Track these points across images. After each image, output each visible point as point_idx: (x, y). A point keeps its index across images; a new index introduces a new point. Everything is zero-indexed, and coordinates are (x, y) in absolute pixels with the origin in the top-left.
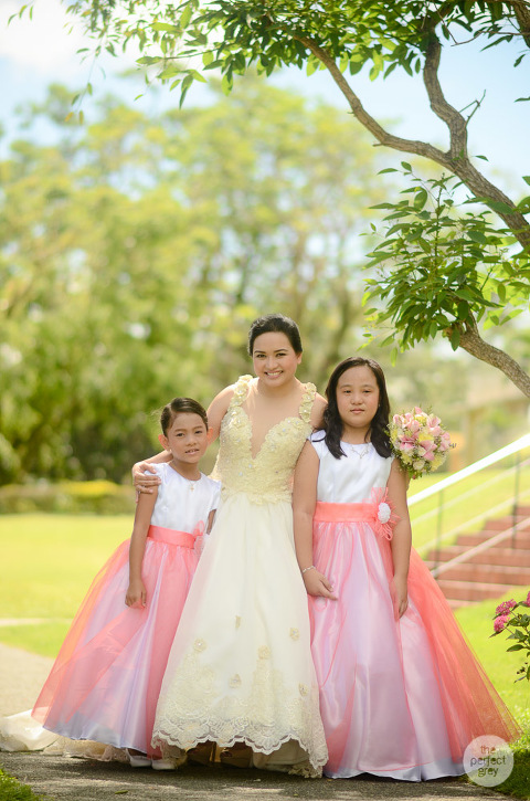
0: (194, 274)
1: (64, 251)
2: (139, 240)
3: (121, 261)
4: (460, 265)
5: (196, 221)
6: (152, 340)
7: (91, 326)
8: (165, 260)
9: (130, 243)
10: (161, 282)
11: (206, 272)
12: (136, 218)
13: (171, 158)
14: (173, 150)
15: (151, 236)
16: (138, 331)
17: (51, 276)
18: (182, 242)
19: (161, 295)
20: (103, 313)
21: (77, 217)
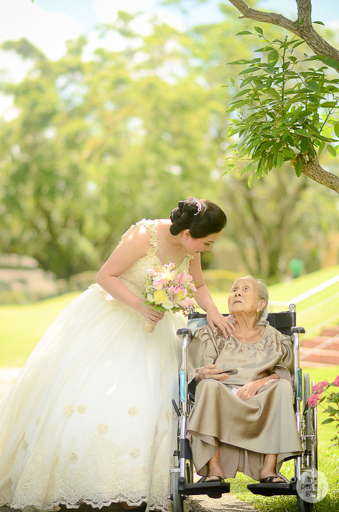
0: (213, 132)
1: (126, 118)
2: (174, 110)
3: (163, 124)
4: (304, 109)
5: (211, 97)
6: (185, 176)
7: (143, 167)
8: (192, 122)
9: (167, 112)
10: (187, 138)
11: (220, 133)
12: (171, 96)
13: (196, 56)
14: (197, 51)
15: (181, 108)
16: (176, 170)
17: (117, 134)
18: (202, 112)
19: (189, 147)
20: (151, 158)
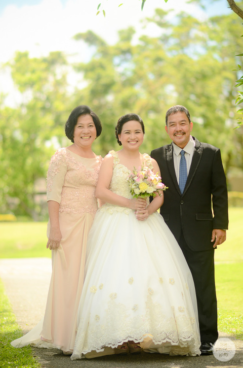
1: (163, 86)
2: (197, 79)
3: (190, 88)
6: (207, 125)
8: (211, 87)
9: (193, 80)
10: (208, 98)
12: (197, 68)
14: (213, 35)
15: (203, 76)
16: (200, 121)
17: (157, 97)
18: (218, 79)
19: (209, 104)
21: (169, 70)
